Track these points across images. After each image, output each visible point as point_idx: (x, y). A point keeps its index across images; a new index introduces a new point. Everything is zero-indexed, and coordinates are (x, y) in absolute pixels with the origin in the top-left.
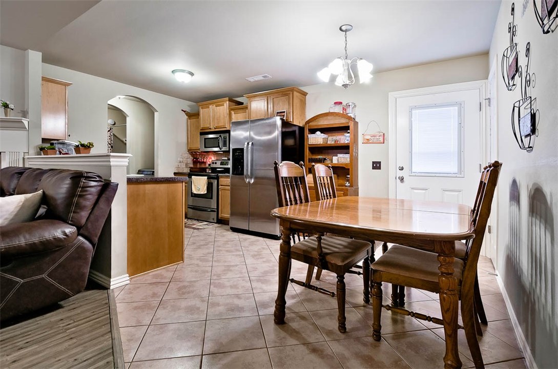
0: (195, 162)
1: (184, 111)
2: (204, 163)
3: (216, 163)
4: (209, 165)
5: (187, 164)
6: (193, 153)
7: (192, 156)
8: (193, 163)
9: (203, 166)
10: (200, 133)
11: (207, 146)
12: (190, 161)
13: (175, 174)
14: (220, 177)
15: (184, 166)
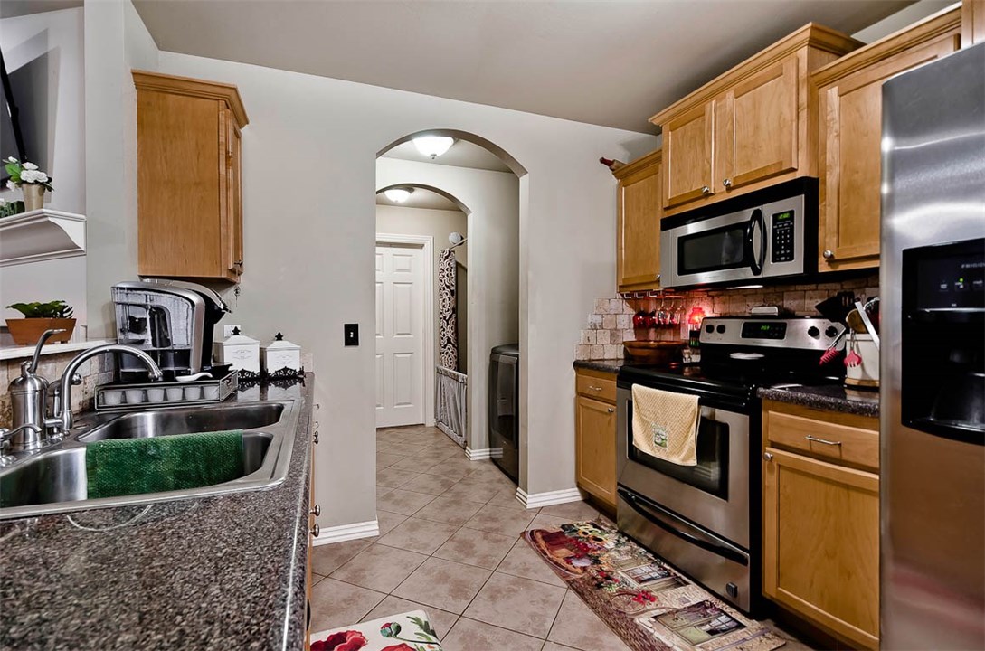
0: (643, 322)
1: (610, 164)
2: (675, 328)
3: (722, 329)
4: (695, 334)
5: (614, 335)
6: (632, 292)
7: (632, 307)
8: (635, 328)
9: (668, 337)
10: (663, 221)
11: (688, 266)
12: (626, 321)
13: (577, 365)
14: (764, 402)
15: (604, 338)
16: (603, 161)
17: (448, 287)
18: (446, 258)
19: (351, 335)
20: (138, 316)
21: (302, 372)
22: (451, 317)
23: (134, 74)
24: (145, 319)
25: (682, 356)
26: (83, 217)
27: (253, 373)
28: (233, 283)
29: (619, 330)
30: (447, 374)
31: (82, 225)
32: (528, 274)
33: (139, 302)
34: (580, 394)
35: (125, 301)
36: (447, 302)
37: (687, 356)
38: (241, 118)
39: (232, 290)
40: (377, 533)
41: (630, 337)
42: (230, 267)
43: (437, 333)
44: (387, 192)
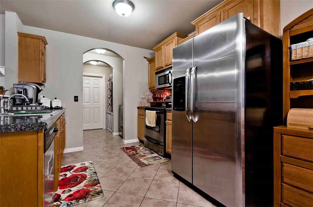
0: (154, 98)
1: (146, 58)
2: (161, 98)
3: (169, 98)
4: (165, 100)
5: (148, 100)
6: (152, 90)
7: (152, 93)
9: (161, 101)
10: (156, 73)
11: (160, 83)
12: (151, 97)
13: (138, 108)
14: (167, 111)
15: (145, 101)
16: (144, 57)
17: (109, 89)
18: (109, 81)
19: (76, 99)
20: (20, 91)
21: (62, 107)
22: (110, 97)
23: (18, 33)
24: (22, 91)
25: (162, 105)
26: (4, 67)
27: (48, 107)
28: (43, 85)
29: (149, 99)
30: (109, 113)
31: (4, 69)
32: (125, 85)
33: (20, 87)
34: (138, 115)
35: (17, 87)
36: (109, 93)
37: (163, 105)
38: (46, 43)
39: (43, 86)
40: (83, 150)
41: (152, 101)
42: (43, 80)
43: (106, 102)
44: (90, 62)
